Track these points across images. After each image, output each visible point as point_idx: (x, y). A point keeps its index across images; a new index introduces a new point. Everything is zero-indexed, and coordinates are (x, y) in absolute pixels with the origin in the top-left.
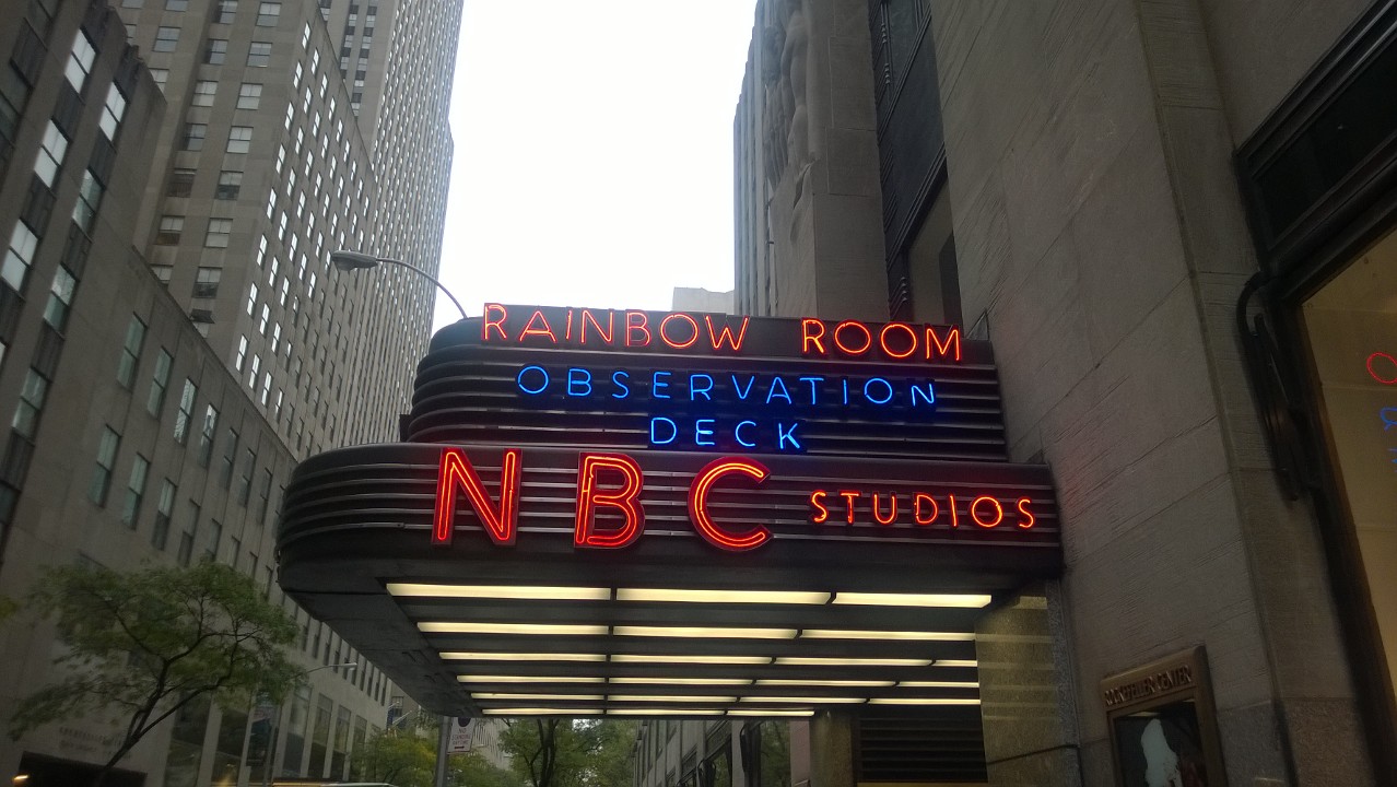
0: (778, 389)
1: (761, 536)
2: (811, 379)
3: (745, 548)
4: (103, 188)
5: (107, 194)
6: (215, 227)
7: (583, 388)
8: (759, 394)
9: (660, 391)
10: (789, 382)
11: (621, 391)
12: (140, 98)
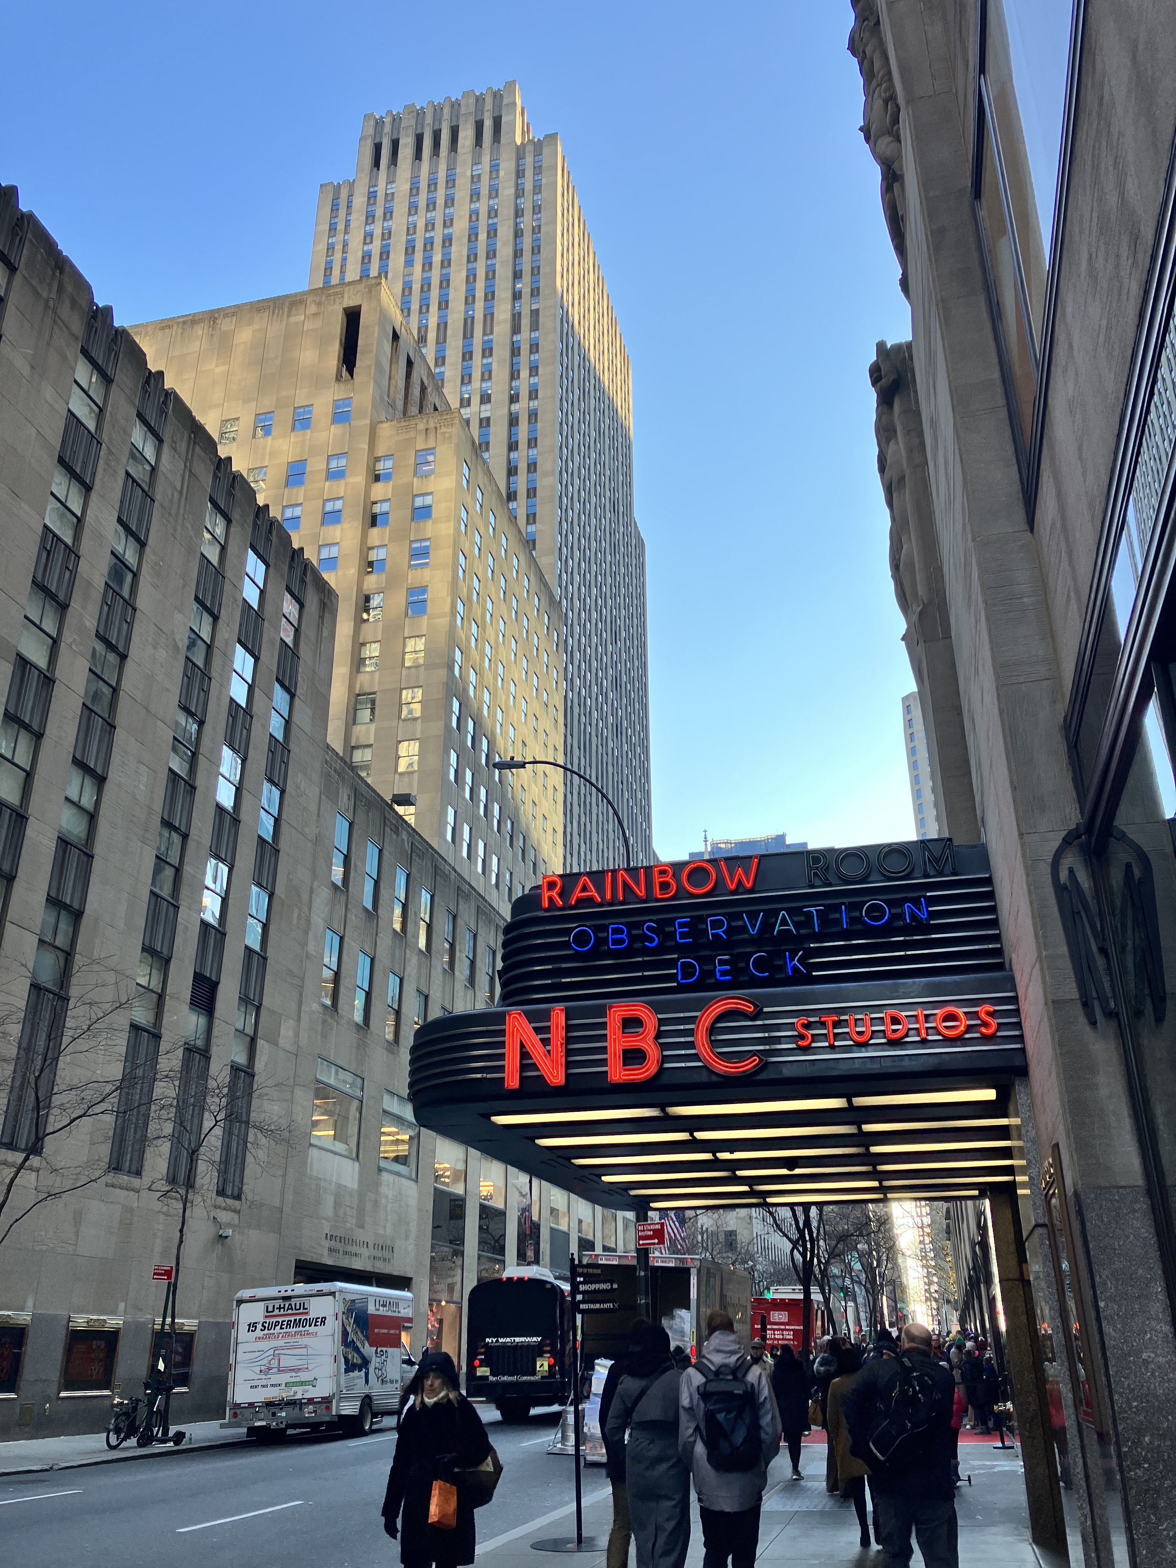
0: (784, 922)
1: (755, 1060)
2: (812, 909)
3: (744, 1072)
4: (292, 696)
5: (297, 701)
6: (406, 695)
7: (622, 941)
8: (768, 926)
9: (683, 935)
10: (791, 912)
11: (652, 940)
12: (312, 600)
